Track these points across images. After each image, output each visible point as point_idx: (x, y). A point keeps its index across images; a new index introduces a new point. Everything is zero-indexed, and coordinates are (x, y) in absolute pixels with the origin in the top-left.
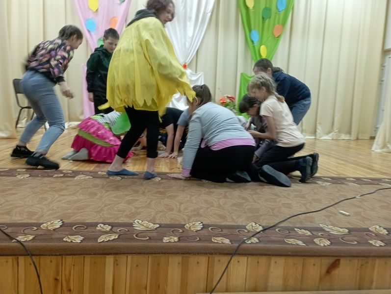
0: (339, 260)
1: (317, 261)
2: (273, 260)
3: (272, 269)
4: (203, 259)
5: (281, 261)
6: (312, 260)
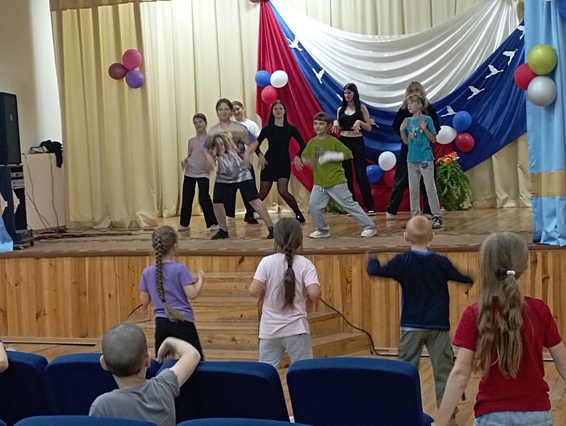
0: (243, 257)
1: (234, 258)
2: (214, 257)
4: (184, 258)
5: (218, 258)
6: (231, 258)
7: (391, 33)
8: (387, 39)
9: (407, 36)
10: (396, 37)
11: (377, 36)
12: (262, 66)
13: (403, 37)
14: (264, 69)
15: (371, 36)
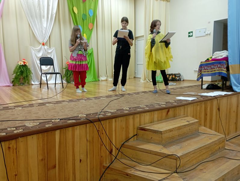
6: (163, 111)
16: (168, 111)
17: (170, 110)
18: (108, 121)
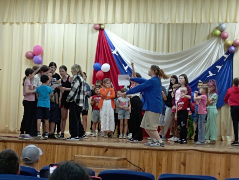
1: (102, 149)
3: (92, 150)
5: (94, 148)
7: (163, 51)
8: (160, 54)
9: (170, 53)
10: (165, 53)
11: (156, 52)
12: (97, 60)
13: (168, 54)
14: (98, 62)
15: (152, 52)
16: (106, 150)
17: (109, 150)
18: (53, 146)
